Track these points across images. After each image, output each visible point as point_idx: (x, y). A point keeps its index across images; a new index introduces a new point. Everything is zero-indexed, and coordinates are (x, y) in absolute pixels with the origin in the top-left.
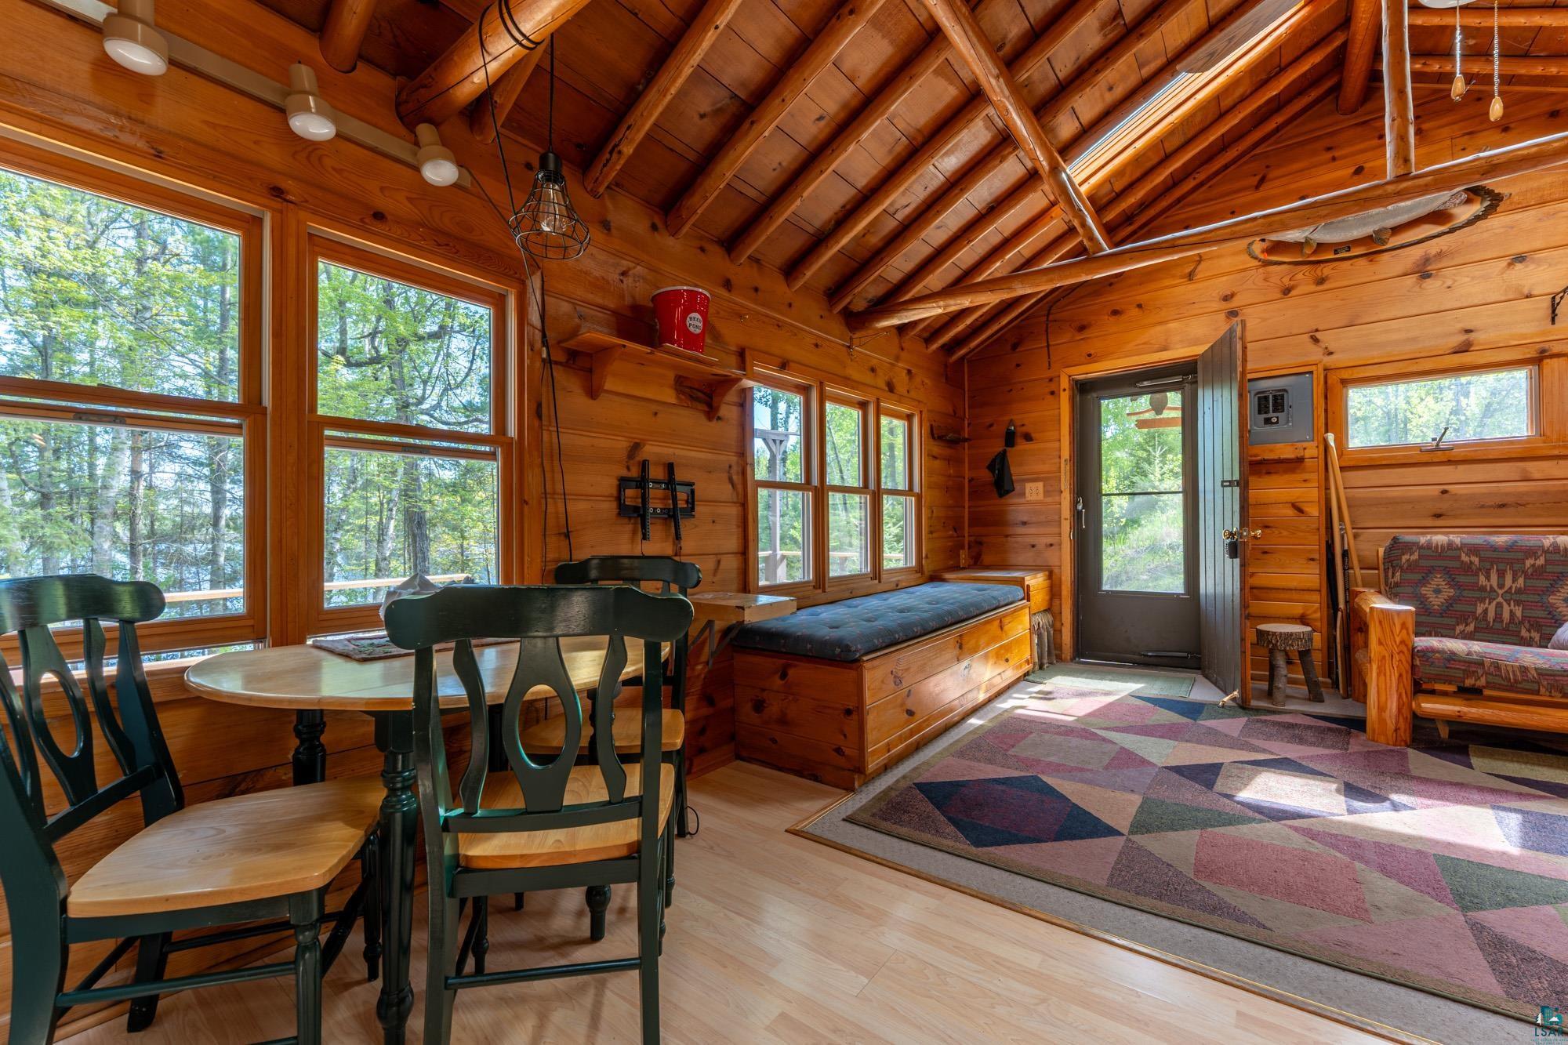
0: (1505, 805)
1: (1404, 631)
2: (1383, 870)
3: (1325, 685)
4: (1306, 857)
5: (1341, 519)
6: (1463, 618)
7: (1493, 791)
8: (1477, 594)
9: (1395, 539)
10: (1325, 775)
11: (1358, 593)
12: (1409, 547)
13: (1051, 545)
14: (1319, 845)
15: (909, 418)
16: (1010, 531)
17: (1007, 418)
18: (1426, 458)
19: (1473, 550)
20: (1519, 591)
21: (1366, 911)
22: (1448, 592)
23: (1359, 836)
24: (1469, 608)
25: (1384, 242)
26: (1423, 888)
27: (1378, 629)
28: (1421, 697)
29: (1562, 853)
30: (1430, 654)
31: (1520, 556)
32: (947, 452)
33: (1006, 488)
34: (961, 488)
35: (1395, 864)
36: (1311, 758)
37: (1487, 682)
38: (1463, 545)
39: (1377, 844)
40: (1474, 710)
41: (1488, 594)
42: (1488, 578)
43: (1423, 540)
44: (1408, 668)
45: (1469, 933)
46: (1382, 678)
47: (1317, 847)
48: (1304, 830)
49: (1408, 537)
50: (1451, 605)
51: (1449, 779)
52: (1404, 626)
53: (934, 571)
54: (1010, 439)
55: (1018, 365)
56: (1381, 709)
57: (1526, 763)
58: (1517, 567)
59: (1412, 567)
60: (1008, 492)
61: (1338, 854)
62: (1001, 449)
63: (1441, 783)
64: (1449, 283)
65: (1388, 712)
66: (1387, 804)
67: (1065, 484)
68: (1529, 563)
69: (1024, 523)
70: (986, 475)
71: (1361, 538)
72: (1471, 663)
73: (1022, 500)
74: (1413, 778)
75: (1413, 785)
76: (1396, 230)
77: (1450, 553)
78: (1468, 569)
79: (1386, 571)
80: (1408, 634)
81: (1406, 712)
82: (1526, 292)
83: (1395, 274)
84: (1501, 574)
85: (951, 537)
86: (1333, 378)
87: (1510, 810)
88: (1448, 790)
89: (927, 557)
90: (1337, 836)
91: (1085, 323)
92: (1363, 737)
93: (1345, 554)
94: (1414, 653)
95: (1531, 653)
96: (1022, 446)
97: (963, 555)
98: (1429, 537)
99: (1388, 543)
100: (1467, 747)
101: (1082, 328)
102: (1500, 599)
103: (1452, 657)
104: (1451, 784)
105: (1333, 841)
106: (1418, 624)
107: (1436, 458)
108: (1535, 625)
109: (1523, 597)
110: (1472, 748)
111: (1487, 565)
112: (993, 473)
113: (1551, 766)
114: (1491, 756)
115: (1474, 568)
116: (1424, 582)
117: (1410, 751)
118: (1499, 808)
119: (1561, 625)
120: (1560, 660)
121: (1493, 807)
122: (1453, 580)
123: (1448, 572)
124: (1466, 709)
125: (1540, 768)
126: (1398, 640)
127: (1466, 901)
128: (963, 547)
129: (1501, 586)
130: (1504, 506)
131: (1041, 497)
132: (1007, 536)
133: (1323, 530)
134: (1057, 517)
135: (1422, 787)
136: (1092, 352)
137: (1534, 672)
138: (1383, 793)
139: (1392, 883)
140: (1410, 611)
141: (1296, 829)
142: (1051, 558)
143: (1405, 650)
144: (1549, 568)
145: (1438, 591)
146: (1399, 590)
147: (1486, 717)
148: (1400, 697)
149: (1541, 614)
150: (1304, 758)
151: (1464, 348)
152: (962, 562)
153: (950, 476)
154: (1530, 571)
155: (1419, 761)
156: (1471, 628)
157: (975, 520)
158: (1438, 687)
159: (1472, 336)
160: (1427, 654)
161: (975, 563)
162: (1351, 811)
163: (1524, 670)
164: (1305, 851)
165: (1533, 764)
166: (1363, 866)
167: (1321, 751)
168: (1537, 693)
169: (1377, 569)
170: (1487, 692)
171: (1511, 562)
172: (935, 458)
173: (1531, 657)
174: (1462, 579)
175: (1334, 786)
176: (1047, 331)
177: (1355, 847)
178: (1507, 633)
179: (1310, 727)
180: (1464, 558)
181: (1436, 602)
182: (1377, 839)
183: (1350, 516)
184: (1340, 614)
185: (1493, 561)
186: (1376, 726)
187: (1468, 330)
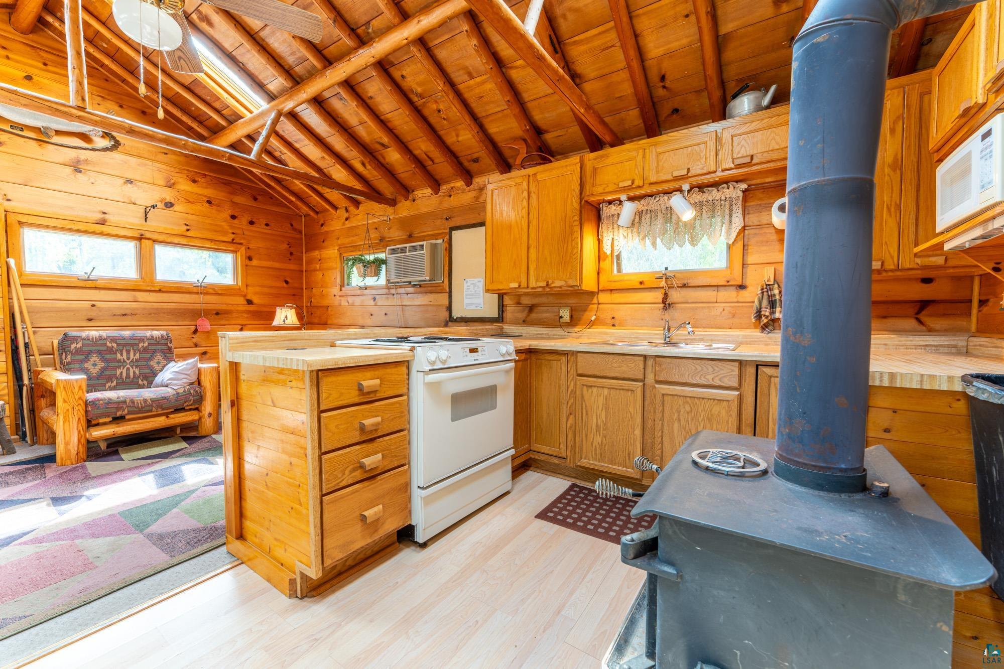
0: (145, 472)
1: (81, 391)
2: (94, 536)
3: (15, 441)
4: (39, 557)
5: (23, 321)
6: (110, 379)
7: (136, 468)
8: (117, 364)
9: (66, 334)
10: (35, 499)
11: (39, 372)
12: (75, 339)
14: (47, 544)
18: (81, 284)
19: (114, 340)
20: (137, 361)
21: (92, 563)
22: (101, 365)
23: (72, 525)
24: (113, 373)
25: (49, 137)
26: (118, 533)
27: (64, 392)
28: (92, 429)
29: (173, 483)
30: (97, 402)
31: (137, 342)
35: (99, 529)
36: (20, 493)
37: (128, 411)
38: (108, 337)
39: (85, 524)
40: (121, 428)
41: (121, 363)
42: (122, 355)
43: (84, 334)
44: (83, 412)
45: (147, 541)
46: (67, 423)
47: (45, 546)
48: (31, 541)
49: (73, 333)
50: (103, 372)
51: (113, 471)
52: (80, 387)
56: (67, 444)
57: (147, 448)
58: (135, 347)
59: (78, 351)
61: (62, 543)
63: (109, 474)
64: (92, 180)
65: (71, 444)
66: (84, 499)
68: (141, 345)
71: (38, 334)
72: (119, 403)
74: (94, 478)
75: (95, 482)
76: (58, 133)
77: (100, 342)
78: (110, 351)
79: (60, 355)
80: (83, 392)
81: (83, 441)
82: (133, 201)
83: (57, 161)
84: (128, 352)
86: (12, 218)
87: (147, 474)
88: (115, 476)
90: (57, 532)
92: (54, 466)
93: (26, 345)
94: (87, 404)
95: (147, 391)
98: (87, 333)
99: (61, 337)
100: (117, 450)
102: (128, 366)
103: (109, 402)
104: (115, 472)
105: (56, 536)
106: (88, 386)
107: (89, 284)
108: (145, 377)
109: (139, 363)
110: (120, 449)
111: (121, 348)
113: (158, 446)
114: (130, 451)
115: (114, 349)
116: (86, 360)
117: (87, 463)
118: (142, 475)
119: (156, 376)
120: (160, 392)
121: (139, 476)
122: (103, 357)
123: (100, 353)
124: (117, 429)
125: (154, 449)
126: (77, 397)
127: (140, 527)
129: (128, 359)
130: (125, 315)
133: (8, 329)
135: (100, 481)
137: (149, 401)
138: (78, 494)
139: (101, 541)
140: (84, 378)
141: (25, 543)
143: (81, 403)
144: (150, 348)
145: (95, 365)
146: (71, 366)
147: (128, 431)
148: (79, 432)
149: (147, 371)
150: (13, 495)
151: (102, 222)
154: (141, 350)
155: (93, 467)
156: (114, 384)
158: (101, 421)
159: (106, 217)
160: (94, 403)
162: (61, 514)
163: (145, 401)
164: (37, 553)
165: (150, 448)
166: (81, 540)
167: (26, 485)
168: (151, 411)
169: (53, 354)
170: (127, 417)
171: (132, 345)
173: (147, 394)
174: (108, 356)
175: (45, 503)
177: (72, 532)
178: (132, 384)
179: (11, 473)
180: (109, 344)
181: (94, 371)
182: (84, 521)
183: (30, 319)
184: (25, 388)
185: (124, 345)
186: (64, 456)
187: (104, 213)
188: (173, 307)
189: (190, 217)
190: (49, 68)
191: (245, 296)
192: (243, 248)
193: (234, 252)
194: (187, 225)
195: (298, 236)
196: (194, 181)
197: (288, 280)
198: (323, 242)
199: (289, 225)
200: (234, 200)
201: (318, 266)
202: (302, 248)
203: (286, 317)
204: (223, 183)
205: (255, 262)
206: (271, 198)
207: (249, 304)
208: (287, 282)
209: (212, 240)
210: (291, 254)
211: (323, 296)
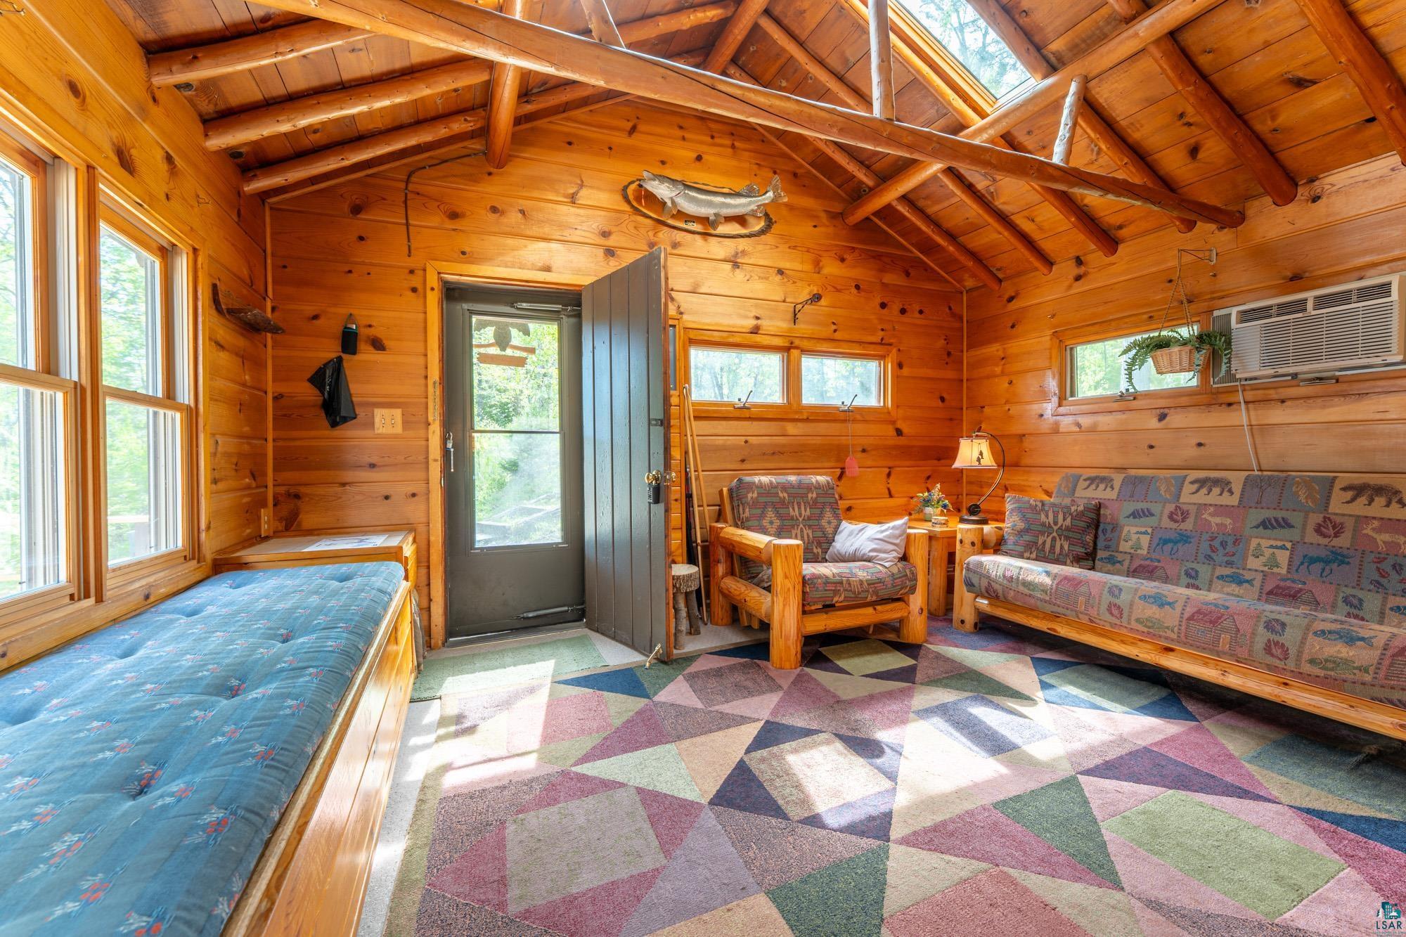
1: (798, 562)
8: (790, 523)
9: (740, 480)
10: (813, 731)
11: (718, 530)
12: (751, 486)
13: (414, 495)
15: (166, 253)
16: (349, 476)
17: (343, 311)
18: (737, 414)
20: (809, 518)
30: (816, 580)
31: (805, 491)
32: (241, 342)
33: (343, 413)
34: (262, 410)
38: (777, 484)
41: (795, 522)
44: (800, 594)
50: (780, 533)
53: (220, 552)
54: (349, 341)
55: (361, 238)
56: (787, 637)
58: (805, 499)
60: (345, 420)
62: (333, 355)
64: (748, 276)
65: (791, 639)
67: (435, 415)
68: (810, 496)
69: (372, 466)
70: (308, 393)
72: (836, 584)
73: (368, 433)
78: (782, 502)
81: (800, 635)
82: (783, 299)
83: (719, 258)
84: (799, 506)
85: (248, 487)
89: (208, 528)
91: (458, 210)
96: (366, 355)
97: (266, 515)
99: (734, 484)
101: (454, 216)
107: (744, 413)
108: (819, 543)
109: (811, 522)
110: (822, 651)
111: (792, 499)
112: (321, 389)
113: (868, 654)
115: (786, 501)
117: (807, 670)
119: (830, 541)
122: (777, 512)
123: (774, 506)
125: (868, 658)
128: (264, 505)
130: (774, 454)
131: (398, 429)
132: (344, 485)
134: (421, 458)
135: (867, 713)
136: (467, 249)
137: (866, 584)
138: (865, 734)
142: (414, 512)
143: (800, 579)
144: (819, 500)
148: (796, 621)
149: (820, 534)
150: (774, 713)
151: (756, 331)
152: (265, 528)
153: (244, 385)
154: (811, 502)
157: (285, 460)
158: (815, 607)
159: (759, 322)
160: (813, 581)
161: (287, 528)
163: (861, 582)
167: (772, 698)
172: (221, 346)
174: (781, 511)
176: (405, 202)
180: (781, 494)
181: (772, 531)
184: (699, 548)
185: (794, 496)
187: (758, 318)
188: (818, 442)
189: (839, 311)
190: (717, 140)
191: (893, 422)
192: (894, 351)
193: (881, 357)
194: (834, 323)
195: (957, 325)
196: (843, 260)
197: (945, 396)
198: (1013, 327)
199: (947, 310)
200: (885, 281)
201: (998, 370)
202: (962, 344)
203: (981, 454)
204: (874, 257)
205: (906, 371)
206: (926, 270)
207: (898, 435)
208: (943, 399)
209: (860, 343)
210: (949, 354)
211: (1011, 417)
